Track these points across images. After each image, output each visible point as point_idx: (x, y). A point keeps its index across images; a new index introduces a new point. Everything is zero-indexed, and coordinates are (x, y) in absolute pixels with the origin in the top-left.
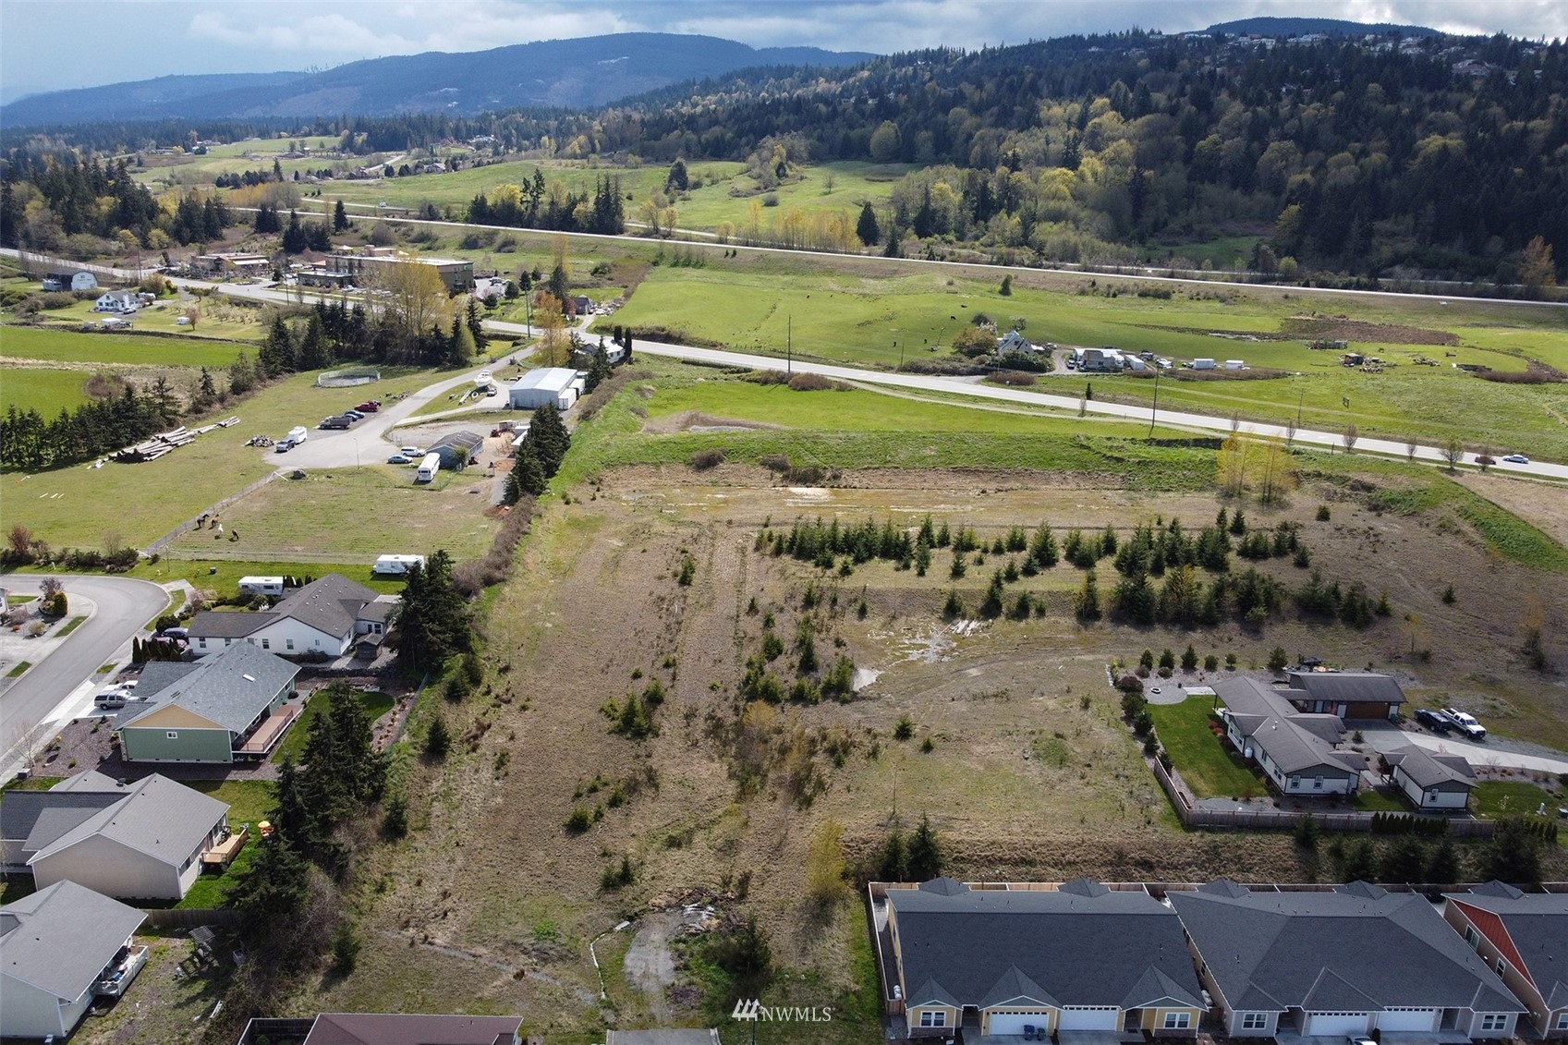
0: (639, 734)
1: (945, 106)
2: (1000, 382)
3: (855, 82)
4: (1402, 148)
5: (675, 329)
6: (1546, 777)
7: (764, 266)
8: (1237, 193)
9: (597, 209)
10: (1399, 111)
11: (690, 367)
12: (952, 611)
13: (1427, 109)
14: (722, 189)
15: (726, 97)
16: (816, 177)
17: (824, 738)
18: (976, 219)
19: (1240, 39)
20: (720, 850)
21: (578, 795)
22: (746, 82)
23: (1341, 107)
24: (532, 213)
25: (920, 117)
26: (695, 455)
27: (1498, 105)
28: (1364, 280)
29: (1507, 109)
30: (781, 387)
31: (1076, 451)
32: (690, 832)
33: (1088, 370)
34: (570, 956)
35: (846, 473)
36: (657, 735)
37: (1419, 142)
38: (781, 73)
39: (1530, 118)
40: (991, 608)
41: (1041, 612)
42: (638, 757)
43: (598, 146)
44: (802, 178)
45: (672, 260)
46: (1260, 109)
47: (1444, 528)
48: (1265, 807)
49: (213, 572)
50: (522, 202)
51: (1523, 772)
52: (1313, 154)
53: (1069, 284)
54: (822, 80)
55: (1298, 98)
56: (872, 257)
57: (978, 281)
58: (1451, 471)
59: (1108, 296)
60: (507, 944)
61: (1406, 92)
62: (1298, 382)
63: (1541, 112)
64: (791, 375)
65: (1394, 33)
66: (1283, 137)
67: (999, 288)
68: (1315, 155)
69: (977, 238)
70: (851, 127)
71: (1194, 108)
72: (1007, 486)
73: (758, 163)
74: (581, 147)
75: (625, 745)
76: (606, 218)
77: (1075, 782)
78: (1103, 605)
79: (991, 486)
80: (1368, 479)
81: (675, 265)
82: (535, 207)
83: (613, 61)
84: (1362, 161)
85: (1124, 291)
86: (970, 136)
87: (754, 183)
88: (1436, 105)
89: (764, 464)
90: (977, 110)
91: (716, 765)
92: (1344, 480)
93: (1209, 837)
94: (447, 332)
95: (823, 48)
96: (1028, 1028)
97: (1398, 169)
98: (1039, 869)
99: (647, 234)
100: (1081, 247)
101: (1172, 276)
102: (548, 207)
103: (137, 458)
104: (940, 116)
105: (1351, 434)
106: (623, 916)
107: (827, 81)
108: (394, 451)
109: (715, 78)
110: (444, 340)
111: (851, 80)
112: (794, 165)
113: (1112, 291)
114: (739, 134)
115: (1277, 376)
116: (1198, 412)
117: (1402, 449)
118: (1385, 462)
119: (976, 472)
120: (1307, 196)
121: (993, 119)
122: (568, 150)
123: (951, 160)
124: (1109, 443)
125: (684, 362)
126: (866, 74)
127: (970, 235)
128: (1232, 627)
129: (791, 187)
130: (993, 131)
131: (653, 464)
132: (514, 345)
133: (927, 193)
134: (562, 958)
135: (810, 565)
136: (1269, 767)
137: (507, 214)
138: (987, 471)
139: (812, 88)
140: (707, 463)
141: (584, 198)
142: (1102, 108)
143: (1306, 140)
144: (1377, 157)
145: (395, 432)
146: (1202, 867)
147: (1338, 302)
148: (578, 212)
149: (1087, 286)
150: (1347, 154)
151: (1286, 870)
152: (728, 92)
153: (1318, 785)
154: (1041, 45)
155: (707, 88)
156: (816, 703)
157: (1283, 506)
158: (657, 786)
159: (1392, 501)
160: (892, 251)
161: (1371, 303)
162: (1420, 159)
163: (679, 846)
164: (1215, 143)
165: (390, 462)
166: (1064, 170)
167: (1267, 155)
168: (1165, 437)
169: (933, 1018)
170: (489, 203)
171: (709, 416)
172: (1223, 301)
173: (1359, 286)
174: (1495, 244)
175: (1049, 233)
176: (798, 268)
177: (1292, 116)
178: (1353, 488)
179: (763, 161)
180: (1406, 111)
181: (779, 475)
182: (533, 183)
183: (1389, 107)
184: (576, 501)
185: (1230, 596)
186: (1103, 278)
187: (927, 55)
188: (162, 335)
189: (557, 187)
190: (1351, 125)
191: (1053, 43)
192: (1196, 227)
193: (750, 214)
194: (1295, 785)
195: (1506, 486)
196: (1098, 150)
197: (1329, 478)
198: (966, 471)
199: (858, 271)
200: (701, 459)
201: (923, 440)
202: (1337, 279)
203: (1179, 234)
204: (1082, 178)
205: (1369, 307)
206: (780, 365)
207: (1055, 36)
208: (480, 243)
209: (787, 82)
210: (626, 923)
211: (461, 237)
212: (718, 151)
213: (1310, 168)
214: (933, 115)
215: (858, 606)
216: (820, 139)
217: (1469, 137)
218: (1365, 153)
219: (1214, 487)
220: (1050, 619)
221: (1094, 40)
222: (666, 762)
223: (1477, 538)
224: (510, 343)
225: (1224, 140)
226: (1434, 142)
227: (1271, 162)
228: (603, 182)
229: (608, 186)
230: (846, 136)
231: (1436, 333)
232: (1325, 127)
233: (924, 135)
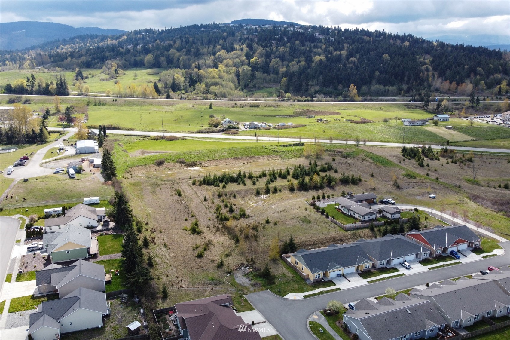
1: (168, 48)
2: (228, 134)
3: (122, 40)
4: (309, 60)
7: (128, 104)
8: (266, 74)
9: (58, 87)
10: (306, 49)
13: (313, 48)
14: (96, 79)
15: (74, 46)
16: (130, 74)
18: (190, 86)
19: (247, 26)
23: (290, 48)
24: (32, 89)
25: (159, 52)
26: (155, 161)
27: (332, 47)
28: (310, 99)
29: (334, 48)
35: (203, 162)
37: (314, 58)
38: (92, 37)
39: (340, 51)
44: (124, 74)
45: (94, 104)
46: (267, 49)
50: (27, 86)
53: (228, 104)
54: (109, 39)
55: (277, 46)
56: (162, 99)
57: (200, 105)
58: (358, 146)
61: (306, 43)
63: (343, 49)
64: (165, 137)
66: (276, 57)
67: (209, 107)
68: (286, 63)
69: (192, 92)
70: (135, 56)
71: (248, 49)
73: (107, 69)
76: (62, 90)
81: (95, 105)
82: (32, 87)
83: (19, 32)
84: (299, 64)
85: (245, 106)
86: (179, 59)
87: (107, 76)
88: (315, 47)
89: (178, 162)
90: (178, 50)
94: (37, 131)
97: (309, 66)
99: (79, 95)
100: (226, 93)
101: (256, 100)
102: (37, 87)
104: (166, 52)
107: (111, 40)
110: (36, 134)
111: (120, 40)
112: (120, 70)
113: (242, 106)
114: (93, 59)
115: (303, 126)
117: (344, 142)
120: (288, 75)
121: (185, 53)
123: (173, 67)
124: (272, 147)
127: (189, 91)
129: (121, 77)
130: (186, 57)
131: (144, 165)
133: (174, 78)
137: (23, 90)
138: (242, 158)
139: (106, 43)
140: (160, 163)
141: (52, 84)
142: (219, 49)
143: (282, 58)
144: (303, 63)
147: (305, 105)
148: (51, 88)
149: (234, 105)
150: (294, 62)
152: (74, 44)
159: (348, 155)
160: (168, 97)
162: (314, 63)
164: (256, 60)
166: (214, 69)
167: (272, 63)
170: (13, 86)
171: (147, 151)
172: (274, 107)
173: (308, 101)
174: (340, 87)
175: (215, 89)
176: (139, 104)
177: (277, 51)
179: (109, 69)
180: (308, 49)
181: (183, 165)
182: (31, 79)
183: (303, 48)
186: (239, 103)
187: (146, 31)
189: (40, 80)
190: (294, 53)
191: (189, 27)
192: (257, 86)
193: (110, 87)
196: (221, 62)
198: (237, 158)
199: (160, 104)
201: (222, 151)
202: (302, 99)
203: (253, 88)
204: (220, 71)
205: (314, 106)
206: (160, 134)
208: (16, 101)
211: (7, 99)
212: (88, 65)
213: (285, 66)
214: (164, 52)
216: (125, 60)
217: (326, 56)
218: (299, 62)
219: (303, 156)
224: (59, 134)
225: (259, 59)
226: (317, 58)
227: (274, 65)
228: (59, 78)
229: (61, 79)
230: (135, 59)
231: (334, 112)
232: (287, 54)
233: (162, 59)
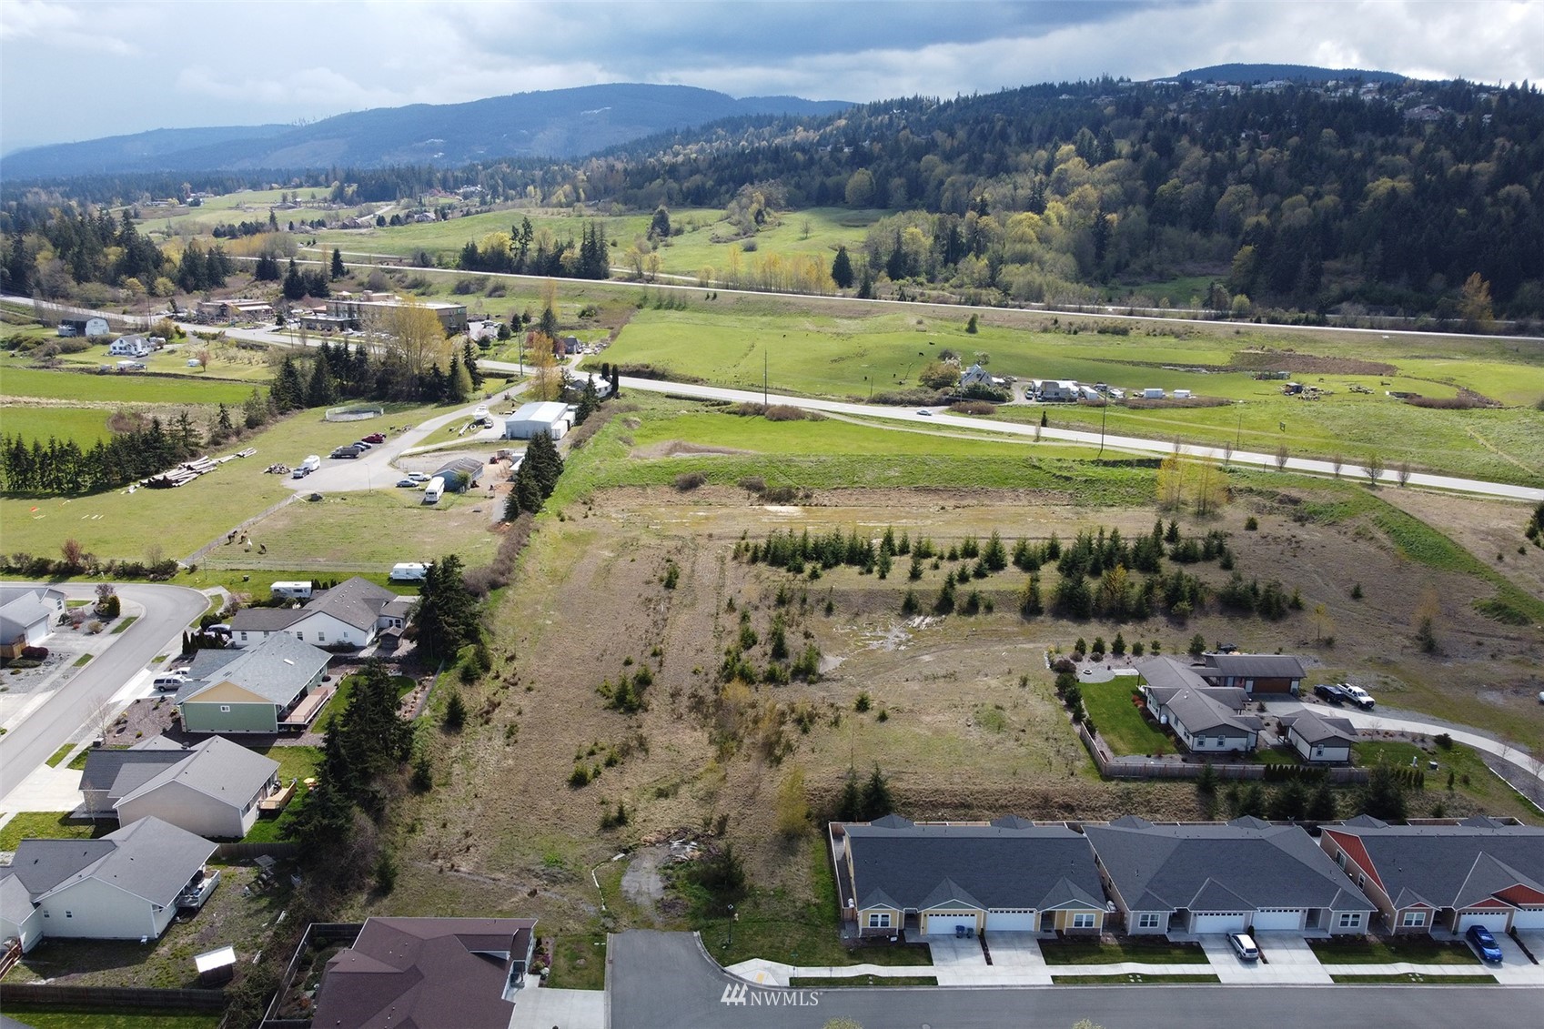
0: (631, 710)
1: (918, 153)
2: (963, 412)
3: (832, 131)
4: (1353, 191)
5: (658, 366)
6: (1423, 738)
7: (744, 308)
8: (1196, 235)
9: (583, 255)
10: (1351, 154)
11: (674, 401)
12: (910, 608)
13: (1378, 153)
14: (703, 236)
15: (707, 146)
16: (794, 222)
17: (793, 711)
18: (946, 262)
19: (1207, 86)
20: (702, 799)
21: (579, 758)
22: (727, 131)
23: (1296, 152)
24: (521, 259)
25: (893, 164)
26: (678, 478)
27: (1447, 148)
28: (1313, 316)
29: (1454, 152)
30: (758, 418)
31: (1029, 471)
32: (676, 786)
33: (1045, 399)
34: (575, 879)
35: (816, 493)
36: (647, 710)
37: (1370, 185)
38: (760, 122)
39: (1477, 160)
40: (944, 605)
41: (989, 609)
42: (630, 727)
43: (583, 195)
44: (780, 224)
45: (655, 303)
46: (1218, 154)
47: (1359, 535)
48: (1175, 762)
49: (246, 580)
50: (511, 249)
51: (1403, 734)
52: (1269, 196)
53: (1032, 322)
54: (800, 128)
55: (1255, 143)
56: (847, 298)
57: (946, 320)
58: (1372, 486)
59: (1069, 332)
60: (522, 870)
61: (1359, 137)
62: (1240, 409)
63: (1485, 156)
64: (767, 407)
65: (1356, 78)
66: (1241, 181)
67: (966, 326)
68: (1270, 199)
69: (947, 280)
70: (828, 175)
71: (1155, 154)
72: (965, 503)
73: (737, 210)
74: (566, 196)
75: (619, 719)
76: (592, 264)
77: (1011, 744)
78: (1045, 602)
79: (950, 503)
80: (1295, 493)
81: (658, 308)
82: (523, 253)
83: (596, 112)
84: (1315, 203)
85: (1084, 329)
86: (942, 183)
87: (734, 229)
88: (1388, 149)
89: (741, 485)
90: (949, 157)
91: (698, 734)
92: (1272, 495)
93: (1123, 785)
94: (445, 370)
95: (802, 97)
96: (960, 928)
97: (1349, 211)
98: (975, 812)
99: (631, 279)
100: (1045, 287)
101: (1131, 313)
102: (535, 254)
103: (166, 484)
104: (913, 164)
105: (1283, 454)
106: (619, 849)
107: (805, 130)
108: (402, 477)
109: (696, 128)
110: (442, 377)
111: (828, 129)
112: (772, 212)
113: (1073, 328)
114: (720, 182)
115: (1221, 404)
116: (1145, 437)
117: (1328, 467)
118: (1312, 479)
119: (936, 491)
120: (1262, 238)
121: (964, 165)
122: (554, 200)
123: (923, 205)
124: (1059, 464)
125: (668, 396)
126: (843, 122)
127: (940, 277)
128: (1160, 620)
129: (769, 233)
130: (963, 178)
131: (640, 486)
132: (508, 382)
133: (899, 238)
134: (568, 881)
135: (783, 571)
136: (1180, 730)
137: (497, 261)
138: (946, 490)
139: (790, 137)
140: (690, 484)
141: (571, 245)
142: (1068, 154)
143: (1263, 183)
144: (1329, 200)
145: (401, 460)
146: (1116, 809)
147: (1286, 337)
148: (566, 258)
149: (1049, 324)
150: (1301, 197)
151: (1189, 811)
152: (709, 141)
153: (1221, 743)
154: (1013, 93)
155: (688, 137)
156: (786, 683)
157: (1216, 518)
158: (647, 751)
159: (1315, 512)
160: (865, 293)
161: (1317, 338)
162: (1369, 201)
163: (666, 796)
164: (1176, 188)
165: (399, 486)
166: (1030, 214)
167: (1225, 198)
168: (1112, 459)
169: (880, 919)
170: (480, 250)
171: (691, 444)
172: (1177, 336)
173: (1307, 322)
174: (1438, 281)
175: (1014, 274)
176: (774, 310)
177: (1249, 161)
178: (1281, 502)
179: (742, 208)
180: (1357, 155)
181: (755, 495)
182: (522, 231)
183: (1343, 151)
184: (570, 519)
185: (1159, 594)
186: (1065, 317)
187: (903, 104)
188: (176, 376)
189: (544, 234)
190: (1306, 168)
191: (1025, 92)
192: (1157, 268)
193: (731, 259)
194: (1201, 743)
195: (1421, 498)
196: (1063, 194)
197: (1260, 493)
198: (927, 490)
199: (832, 312)
200: (685, 481)
201: (888, 463)
202: (1286, 316)
203: (1140, 274)
204: (1048, 221)
205: (1315, 342)
206: (757, 398)
207: (1027, 85)
208: (472, 288)
209: (766, 131)
210: (622, 855)
211: (454, 283)
212: (699, 199)
213: (1266, 211)
214: (906, 163)
215: (825, 605)
216: (798, 186)
217: (1417, 180)
218: (1318, 196)
219: (1154, 502)
220: (996, 615)
221: (1065, 88)
222: (654, 732)
223: (1388, 543)
224: (505, 380)
225: (1183, 184)
226: (1383, 185)
227: (1230, 205)
228: (588, 230)
229: (593, 233)
230: (823, 184)
231: (1376, 365)
232: (1281, 171)
233: (897, 182)
